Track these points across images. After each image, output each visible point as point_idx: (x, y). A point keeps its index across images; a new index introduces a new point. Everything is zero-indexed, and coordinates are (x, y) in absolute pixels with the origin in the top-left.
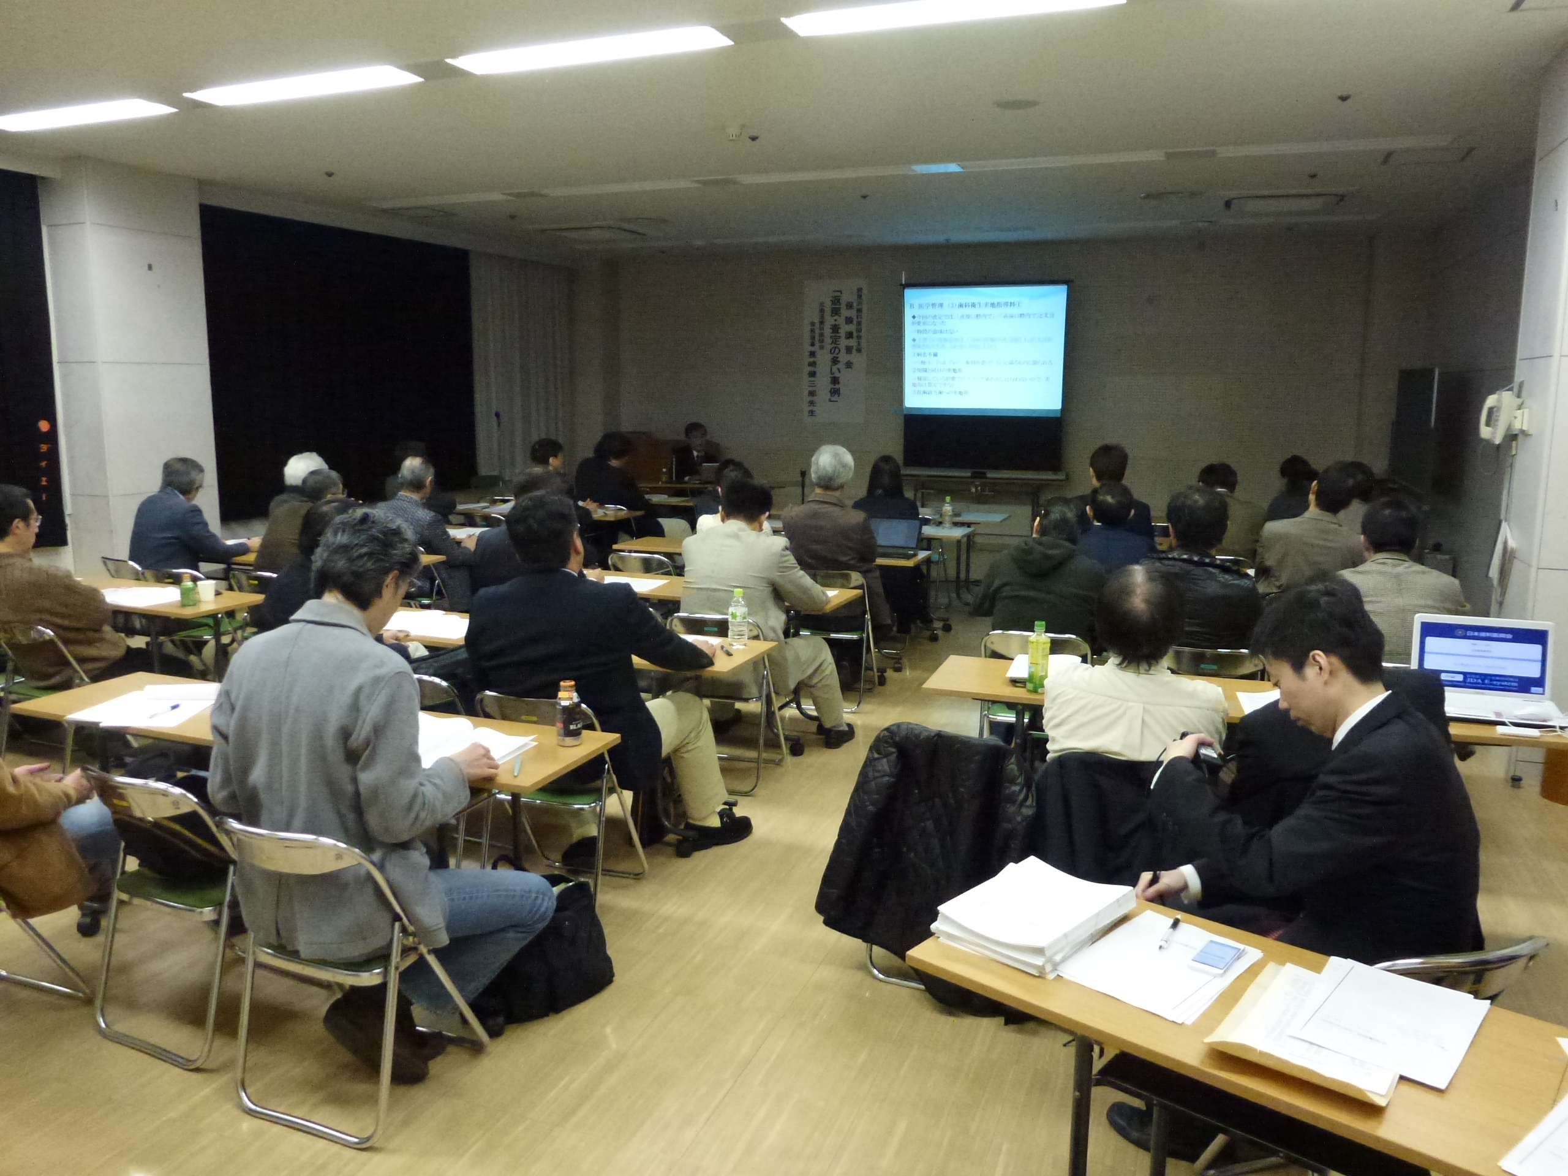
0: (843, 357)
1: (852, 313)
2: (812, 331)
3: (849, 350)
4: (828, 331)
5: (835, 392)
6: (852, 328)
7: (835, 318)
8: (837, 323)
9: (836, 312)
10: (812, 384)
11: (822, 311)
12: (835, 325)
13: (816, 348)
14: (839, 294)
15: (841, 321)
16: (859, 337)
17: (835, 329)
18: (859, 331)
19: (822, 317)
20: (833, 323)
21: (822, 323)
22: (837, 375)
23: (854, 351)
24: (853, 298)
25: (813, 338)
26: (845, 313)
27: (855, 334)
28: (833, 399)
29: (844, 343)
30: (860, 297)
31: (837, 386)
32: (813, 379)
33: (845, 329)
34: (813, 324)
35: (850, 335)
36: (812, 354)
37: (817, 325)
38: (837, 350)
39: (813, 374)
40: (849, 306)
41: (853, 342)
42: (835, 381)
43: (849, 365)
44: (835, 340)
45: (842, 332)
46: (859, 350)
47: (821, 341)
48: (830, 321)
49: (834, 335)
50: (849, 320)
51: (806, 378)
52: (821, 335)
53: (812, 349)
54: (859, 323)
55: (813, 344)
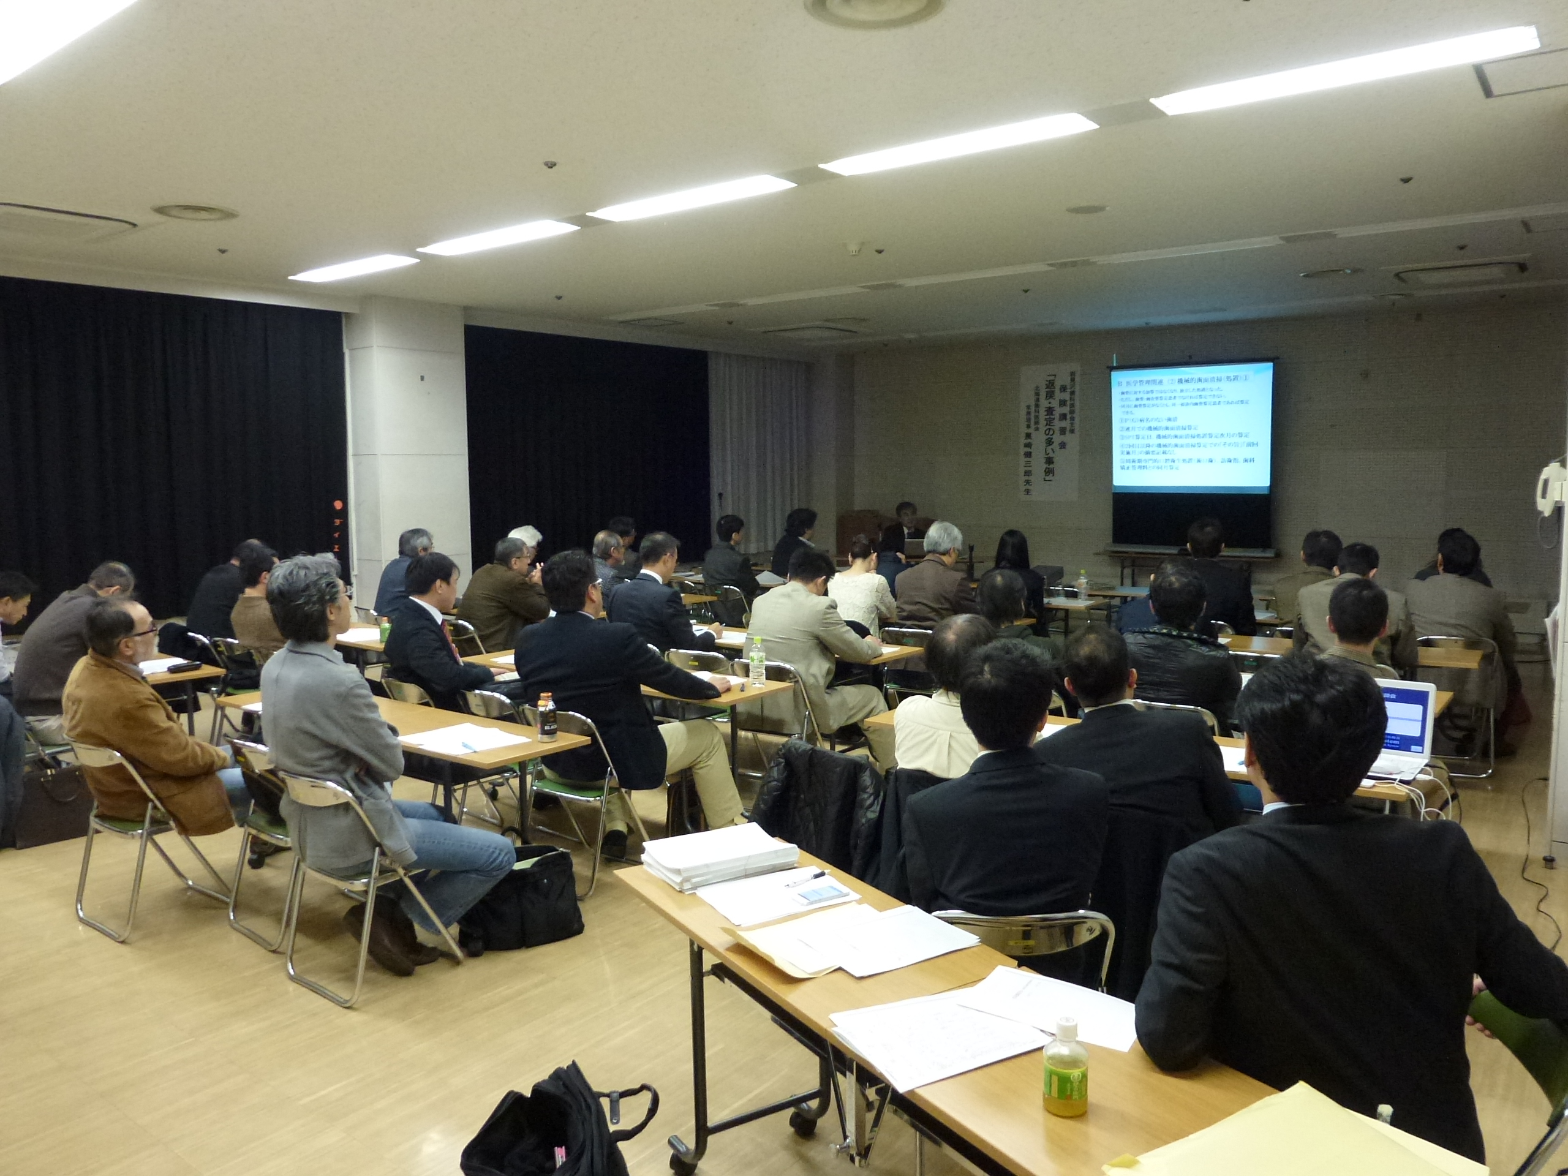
0: (1057, 438)
1: (1066, 396)
2: (1029, 413)
3: (1063, 431)
4: (1042, 413)
5: (1049, 472)
6: (1066, 410)
7: (1050, 400)
8: (1051, 406)
9: (1050, 395)
10: (1028, 464)
11: (1037, 394)
12: (1050, 408)
13: (1031, 430)
14: (1052, 378)
15: (1055, 403)
16: (1072, 419)
17: (1050, 411)
18: (1072, 412)
19: (1038, 400)
20: (1048, 405)
21: (1037, 406)
22: (1051, 455)
23: (1067, 432)
24: (1067, 381)
25: (1029, 420)
26: (1059, 395)
27: (1068, 417)
28: (1047, 478)
29: (1058, 424)
30: (1073, 380)
31: (1051, 466)
32: (1028, 459)
33: (1059, 411)
34: (1028, 407)
35: (1063, 417)
36: (1028, 436)
37: (1033, 409)
38: (1051, 432)
39: (1028, 455)
40: (1063, 389)
41: (1065, 424)
42: (1049, 461)
43: (1063, 445)
44: (1050, 422)
45: (1056, 415)
46: (1072, 431)
47: (1037, 423)
48: (1044, 403)
49: (1048, 417)
50: (1063, 403)
51: (1023, 460)
52: (1037, 417)
53: (1029, 431)
54: (1072, 405)
55: (1029, 426)
